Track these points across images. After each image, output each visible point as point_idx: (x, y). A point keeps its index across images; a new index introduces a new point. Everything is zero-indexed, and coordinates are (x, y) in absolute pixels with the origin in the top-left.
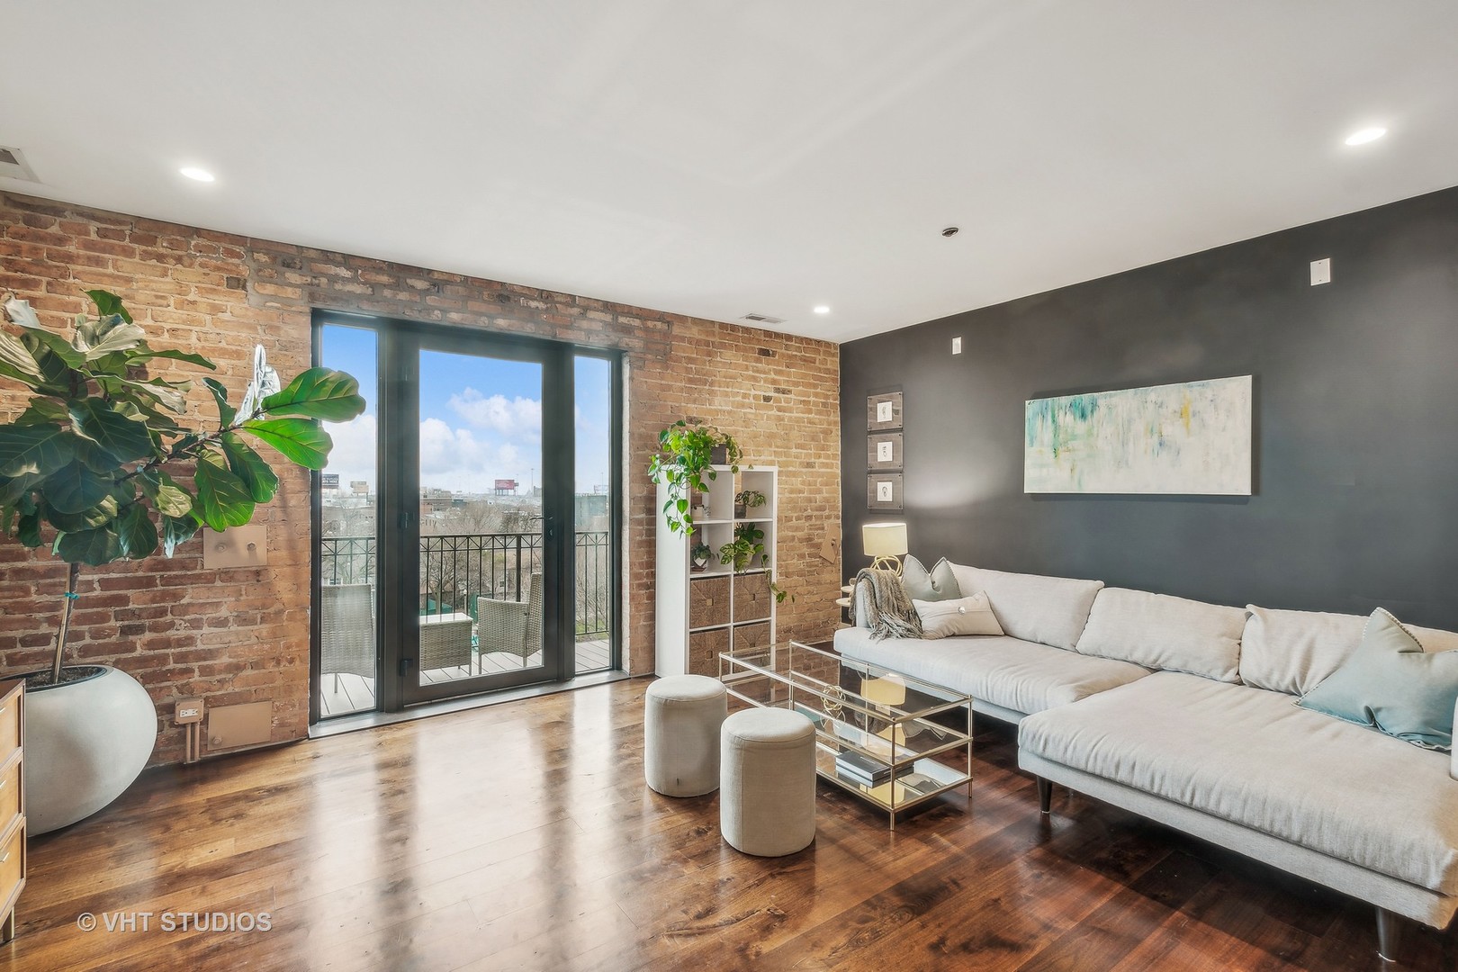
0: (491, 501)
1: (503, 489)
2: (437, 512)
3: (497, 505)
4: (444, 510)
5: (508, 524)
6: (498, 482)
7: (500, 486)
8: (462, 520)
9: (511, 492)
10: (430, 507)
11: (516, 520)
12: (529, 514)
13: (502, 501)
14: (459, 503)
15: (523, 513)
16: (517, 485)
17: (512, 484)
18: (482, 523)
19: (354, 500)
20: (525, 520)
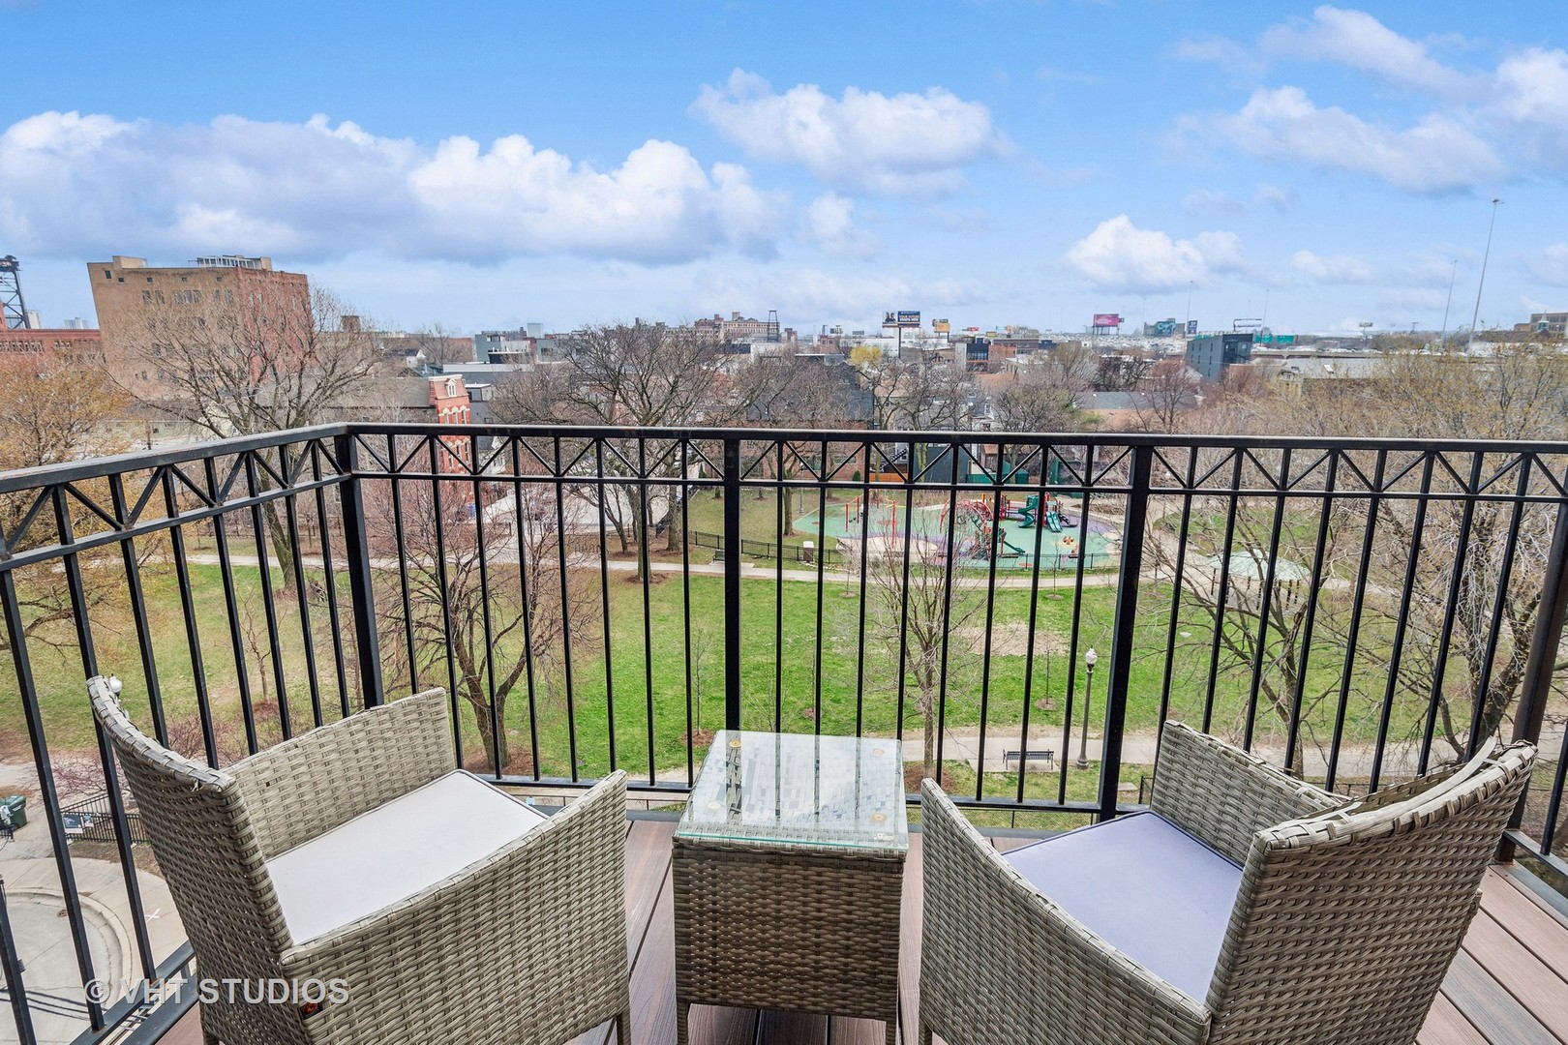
0: (1087, 343)
1: (1103, 326)
2: (1020, 356)
3: (1094, 348)
4: (1028, 352)
5: (1105, 373)
6: (1098, 317)
7: (1100, 322)
8: (1048, 366)
9: (1113, 330)
10: (1012, 349)
11: (1117, 368)
12: (1135, 359)
13: (1103, 343)
14: (1048, 345)
15: (1128, 358)
16: (1121, 320)
17: (1115, 320)
18: (1072, 371)
19: (935, 341)
20: (1129, 367)
